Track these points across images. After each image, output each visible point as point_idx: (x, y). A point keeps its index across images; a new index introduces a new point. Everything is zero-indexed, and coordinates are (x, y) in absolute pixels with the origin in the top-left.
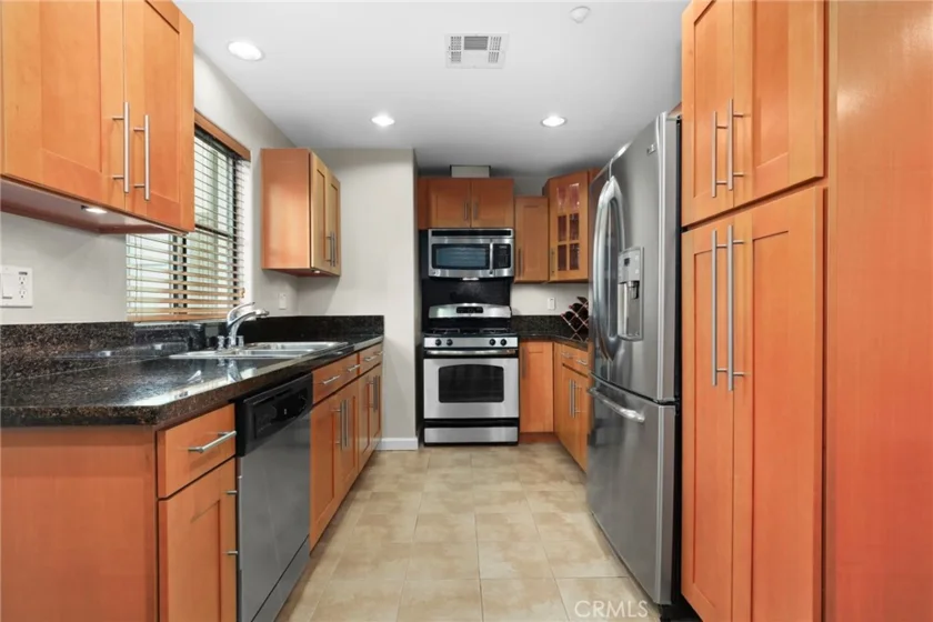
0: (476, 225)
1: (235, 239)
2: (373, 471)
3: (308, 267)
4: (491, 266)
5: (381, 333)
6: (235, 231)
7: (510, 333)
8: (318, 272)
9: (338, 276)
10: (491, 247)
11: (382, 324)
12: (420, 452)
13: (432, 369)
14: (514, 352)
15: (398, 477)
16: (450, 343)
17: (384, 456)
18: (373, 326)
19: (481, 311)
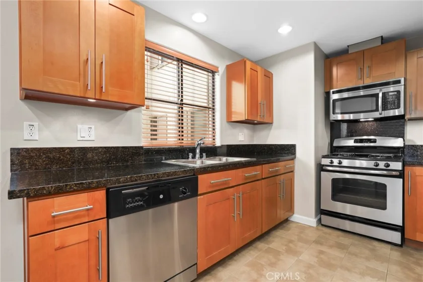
0: (368, 82)
1: (214, 109)
2: (279, 233)
3: (244, 119)
4: (380, 108)
5: (294, 154)
6: (213, 106)
7: (396, 159)
8: (256, 122)
9: (272, 123)
10: (380, 95)
11: (295, 149)
12: (317, 229)
13: (327, 178)
14: (398, 173)
15: (291, 241)
16: (340, 163)
17: (292, 225)
18: (289, 150)
19: (375, 141)
